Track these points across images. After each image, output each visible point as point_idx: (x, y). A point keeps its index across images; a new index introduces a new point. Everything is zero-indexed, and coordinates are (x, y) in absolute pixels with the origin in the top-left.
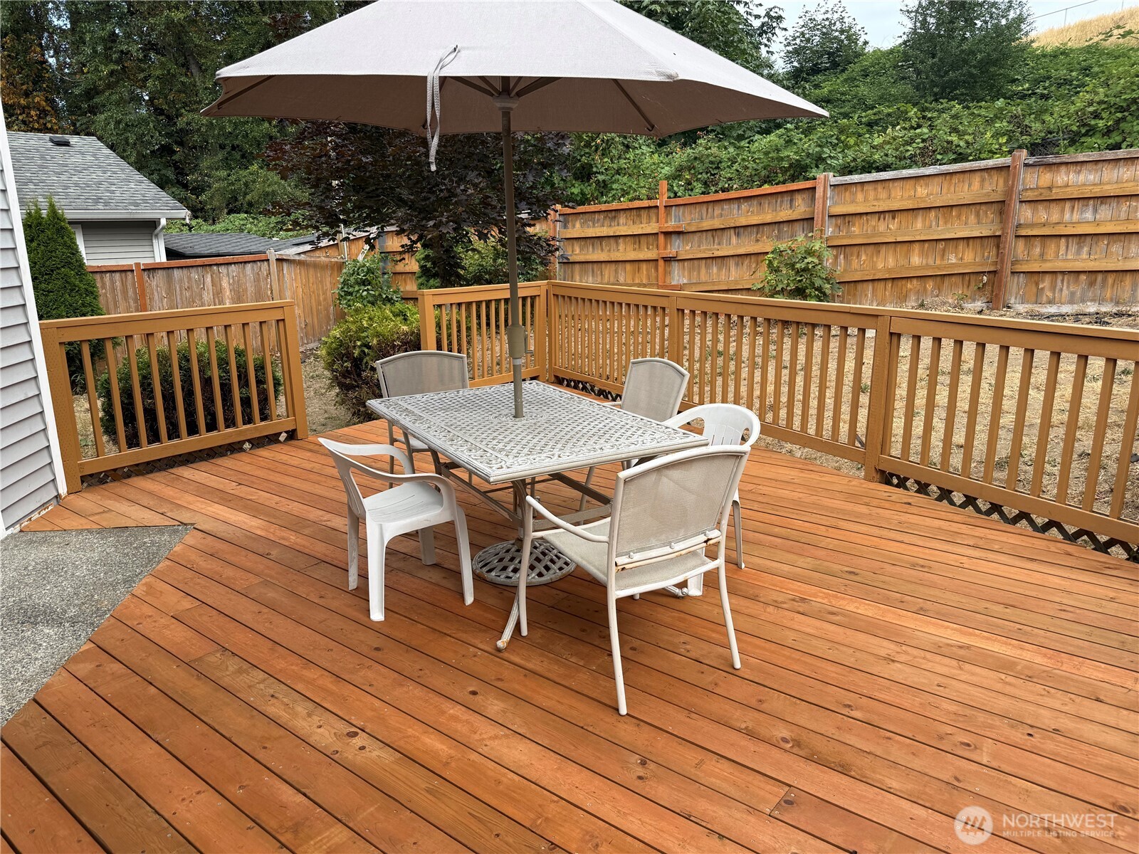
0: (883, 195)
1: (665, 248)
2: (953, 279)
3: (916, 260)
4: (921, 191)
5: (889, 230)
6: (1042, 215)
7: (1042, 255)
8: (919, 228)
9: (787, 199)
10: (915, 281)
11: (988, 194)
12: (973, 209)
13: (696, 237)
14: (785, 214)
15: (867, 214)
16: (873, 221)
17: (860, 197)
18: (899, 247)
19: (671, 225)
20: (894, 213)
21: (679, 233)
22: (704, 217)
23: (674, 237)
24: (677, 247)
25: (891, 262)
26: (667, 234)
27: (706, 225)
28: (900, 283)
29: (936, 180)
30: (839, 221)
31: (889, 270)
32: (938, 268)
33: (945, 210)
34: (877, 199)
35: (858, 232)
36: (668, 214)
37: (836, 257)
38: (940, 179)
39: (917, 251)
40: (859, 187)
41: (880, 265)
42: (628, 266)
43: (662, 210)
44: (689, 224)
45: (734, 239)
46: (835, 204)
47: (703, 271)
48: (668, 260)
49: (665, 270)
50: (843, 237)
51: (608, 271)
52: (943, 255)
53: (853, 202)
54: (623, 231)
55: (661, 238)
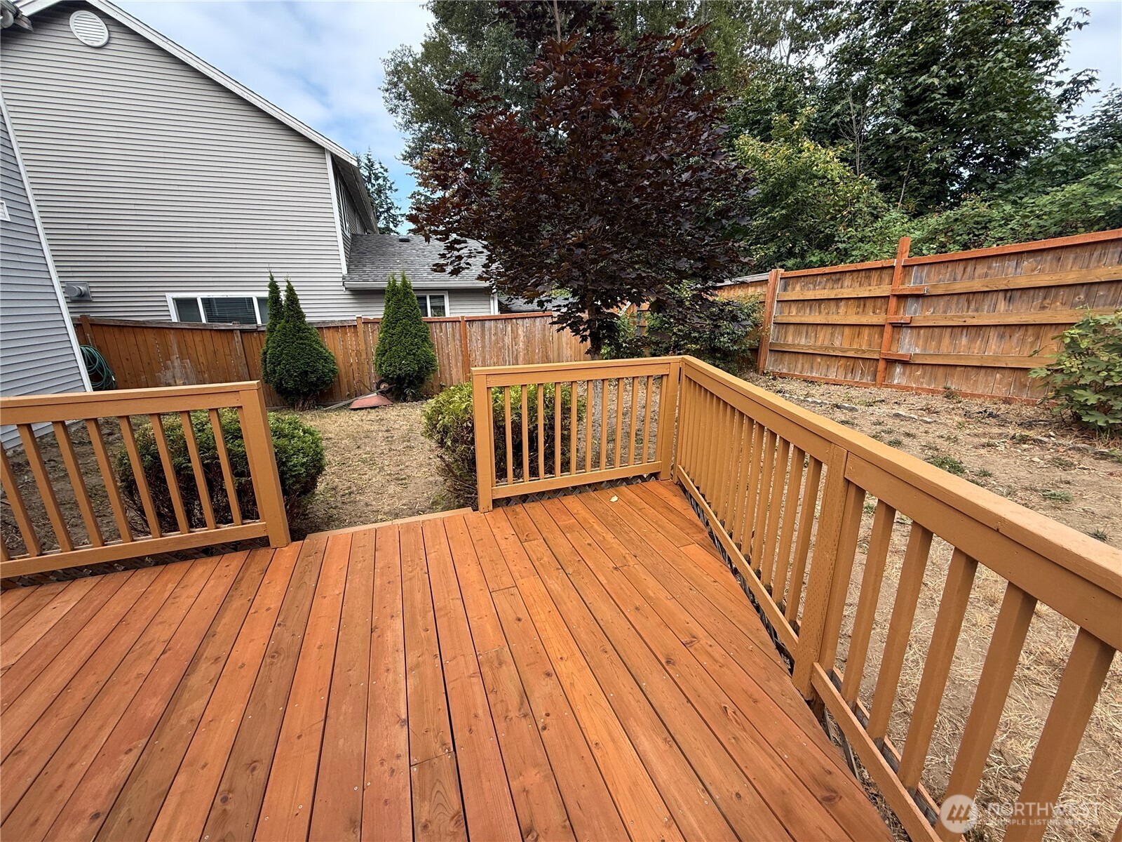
1: (896, 313)
9: (1114, 250)
13: (942, 302)
14: (1105, 272)
19: (910, 286)
21: (918, 296)
22: (959, 277)
23: (910, 301)
24: (912, 312)
26: (902, 298)
27: (960, 287)
36: (906, 275)
42: (847, 330)
43: (899, 271)
44: (934, 286)
45: (1002, 306)
47: (946, 341)
48: (897, 326)
49: (892, 337)
51: (823, 334)
54: (846, 293)
55: (893, 301)
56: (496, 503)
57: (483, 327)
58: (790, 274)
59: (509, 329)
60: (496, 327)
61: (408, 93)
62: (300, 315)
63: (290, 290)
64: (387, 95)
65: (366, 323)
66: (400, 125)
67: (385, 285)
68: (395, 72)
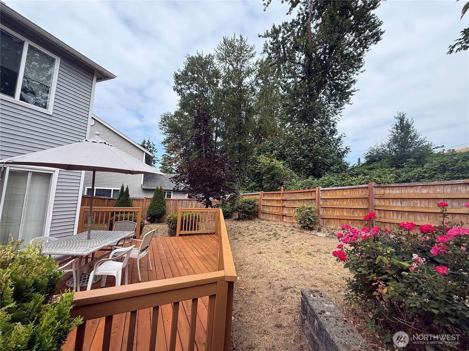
0: (334, 194)
1: (282, 204)
2: (357, 221)
3: (345, 214)
4: (345, 193)
5: (337, 204)
6: (383, 203)
7: (385, 216)
8: (345, 204)
9: (310, 193)
10: (345, 220)
11: (364, 195)
12: (360, 199)
13: (289, 202)
14: (310, 197)
15: (330, 199)
16: (332, 201)
17: (328, 194)
18: (340, 209)
19: (284, 198)
20: (338, 199)
21: (286, 200)
22: (291, 197)
23: (285, 201)
24: (286, 204)
25: (338, 214)
26: (283, 200)
27: (291, 199)
28: (342, 220)
29: (349, 190)
30: (324, 200)
31: (337, 216)
32: (352, 217)
33: (352, 199)
34: (333, 195)
35: (328, 204)
36: (283, 195)
37: (323, 210)
38: (350, 190)
39: (345, 211)
40: (328, 191)
41: (335, 214)
42: (275, 207)
43: (282, 194)
44: (288, 198)
45: (298, 203)
46: (322, 195)
47: (291, 211)
48: (283, 207)
49: (282, 209)
50: (324, 205)
51: (271, 208)
52: (353, 213)
53: (327, 195)
54: (274, 199)
55: (281, 201)
56: (180, 235)
57: (182, 202)
58: (265, 193)
59: (190, 203)
60: (186, 202)
61: (167, 125)
62: (129, 195)
63: (127, 188)
64: (160, 124)
65: (147, 199)
66: (163, 133)
67: (155, 188)
68: (164, 119)
